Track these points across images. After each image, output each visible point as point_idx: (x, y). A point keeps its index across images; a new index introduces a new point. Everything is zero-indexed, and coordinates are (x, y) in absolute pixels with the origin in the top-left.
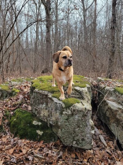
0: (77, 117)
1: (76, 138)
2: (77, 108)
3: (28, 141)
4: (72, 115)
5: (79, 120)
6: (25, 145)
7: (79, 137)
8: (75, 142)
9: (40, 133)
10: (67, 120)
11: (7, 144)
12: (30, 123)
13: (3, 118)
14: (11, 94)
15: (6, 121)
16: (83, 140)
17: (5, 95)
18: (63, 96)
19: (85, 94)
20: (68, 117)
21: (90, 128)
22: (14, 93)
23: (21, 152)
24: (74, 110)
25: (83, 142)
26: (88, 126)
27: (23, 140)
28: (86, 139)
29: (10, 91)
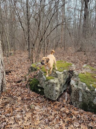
0: (50, 85)
1: (50, 95)
2: (50, 82)
3: (34, 93)
4: (48, 84)
5: (50, 87)
6: (32, 94)
7: (51, 95)
8: (49, 96)
9: (40, 90)
10: (46, 86)
11: (26, 93)
12: (37, 85)
13: (28, 81)
14: (36, 70)
15: (29, 83)
16: (52, 96)
17: (33, 69)
18: (47, 75)
19: (59, 75)
20: (47, 85)
21: (55, 91)
22: (37, 69)
23: (30, 97)
24: (49, 82)
25: (52, 97)
26: (54, 90)
27: (33, 92)
28: (54, 95)
29: (35, 68)
